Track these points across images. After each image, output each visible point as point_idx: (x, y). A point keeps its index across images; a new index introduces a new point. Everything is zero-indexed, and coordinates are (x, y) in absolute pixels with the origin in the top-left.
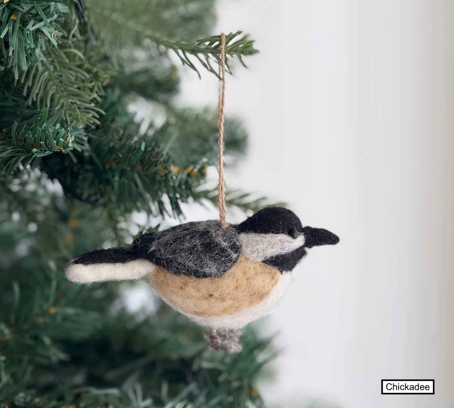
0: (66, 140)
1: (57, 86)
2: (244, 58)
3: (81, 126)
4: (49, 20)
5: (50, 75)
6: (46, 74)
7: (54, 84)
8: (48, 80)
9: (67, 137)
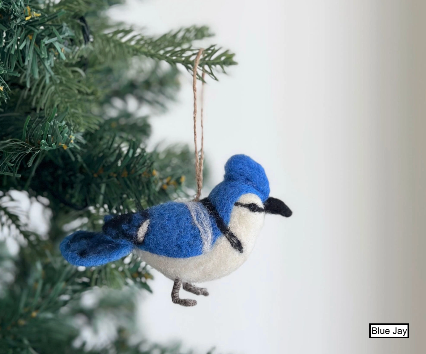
0: (69, 136)
1: (62, 97)
2: (225, 68)
3: (83, 130)
4: (61, 37)
5: (56, 89)
6: (53, 88)
7: (59, 96)
8: (54, 93)
9: (70, 134)
